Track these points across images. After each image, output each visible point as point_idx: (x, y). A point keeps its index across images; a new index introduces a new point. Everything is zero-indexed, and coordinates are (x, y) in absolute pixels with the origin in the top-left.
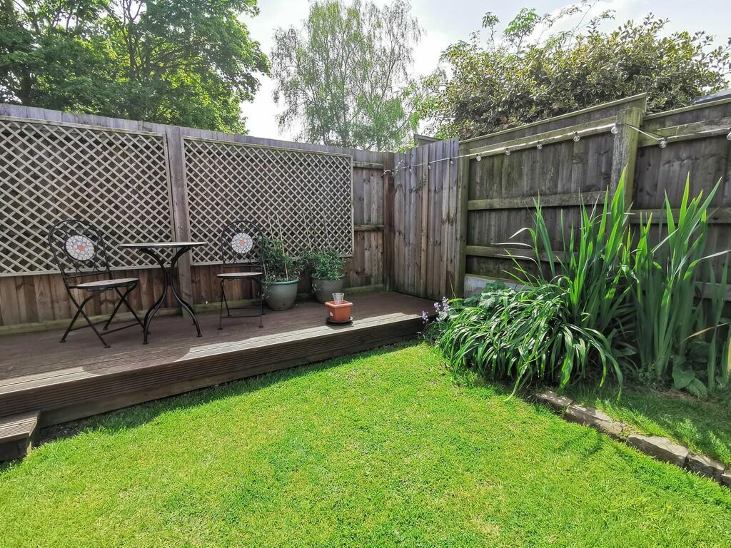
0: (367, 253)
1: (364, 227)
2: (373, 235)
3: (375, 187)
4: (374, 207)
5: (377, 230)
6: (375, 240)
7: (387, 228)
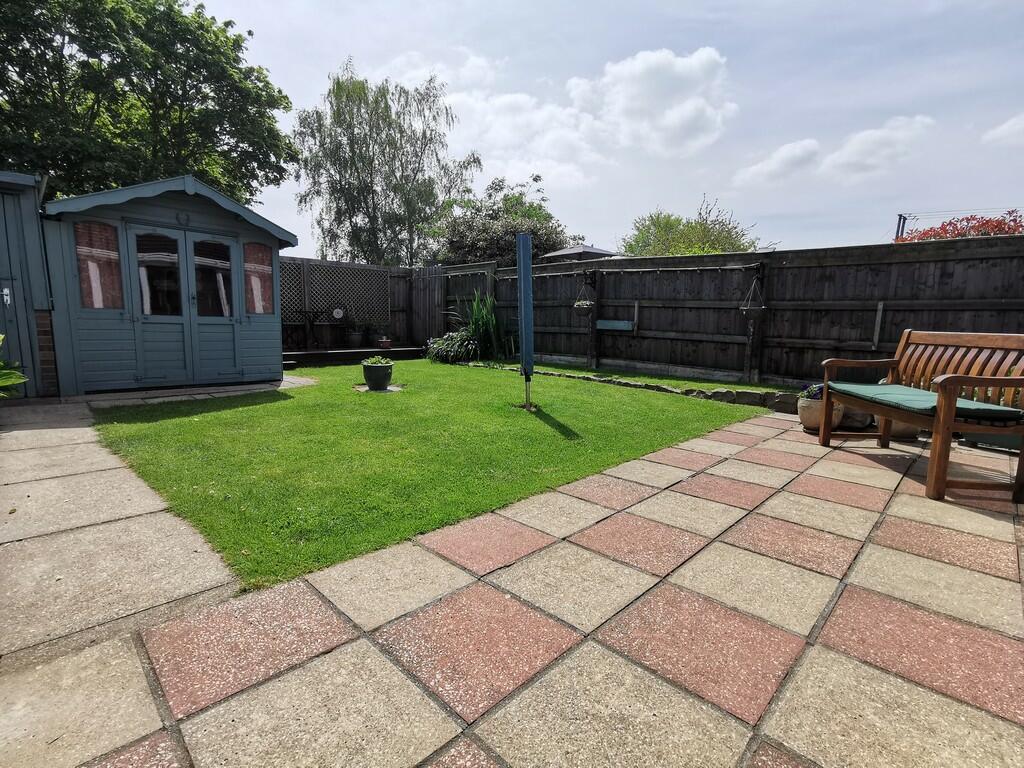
0: (398, 324)
1: (395, 309)
2: (401, 314)
3: (402, 287)
4: (401, 297)
5: (403, 311)
6: (402, 316)
7: (408, 310)
